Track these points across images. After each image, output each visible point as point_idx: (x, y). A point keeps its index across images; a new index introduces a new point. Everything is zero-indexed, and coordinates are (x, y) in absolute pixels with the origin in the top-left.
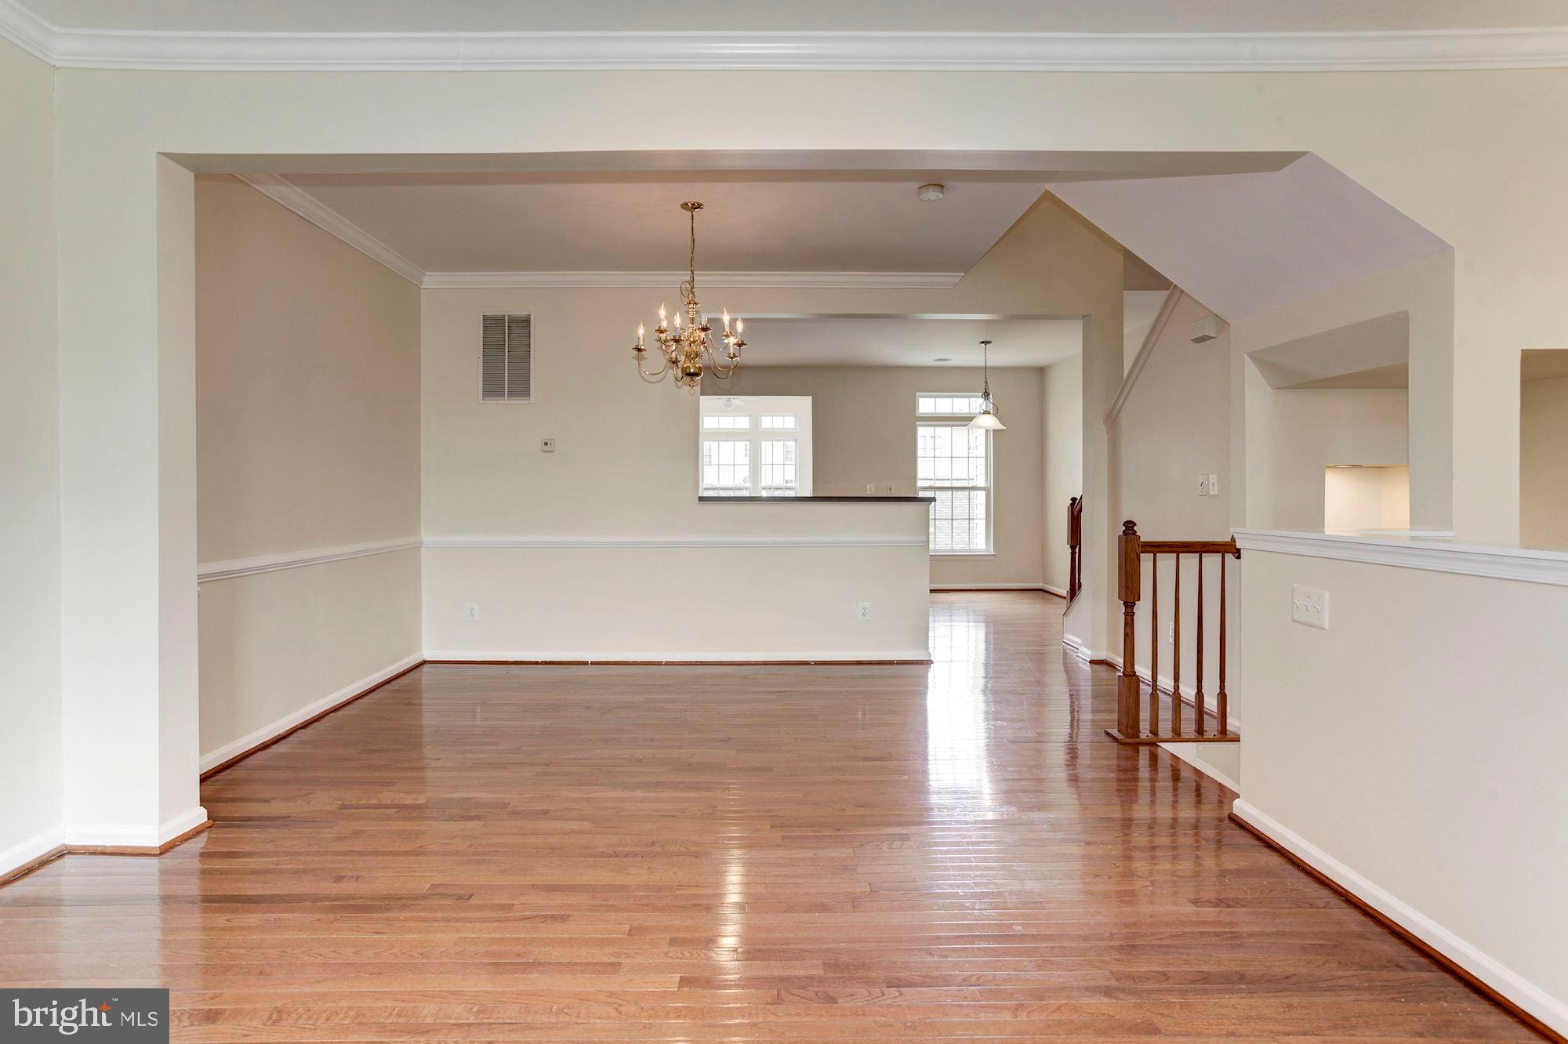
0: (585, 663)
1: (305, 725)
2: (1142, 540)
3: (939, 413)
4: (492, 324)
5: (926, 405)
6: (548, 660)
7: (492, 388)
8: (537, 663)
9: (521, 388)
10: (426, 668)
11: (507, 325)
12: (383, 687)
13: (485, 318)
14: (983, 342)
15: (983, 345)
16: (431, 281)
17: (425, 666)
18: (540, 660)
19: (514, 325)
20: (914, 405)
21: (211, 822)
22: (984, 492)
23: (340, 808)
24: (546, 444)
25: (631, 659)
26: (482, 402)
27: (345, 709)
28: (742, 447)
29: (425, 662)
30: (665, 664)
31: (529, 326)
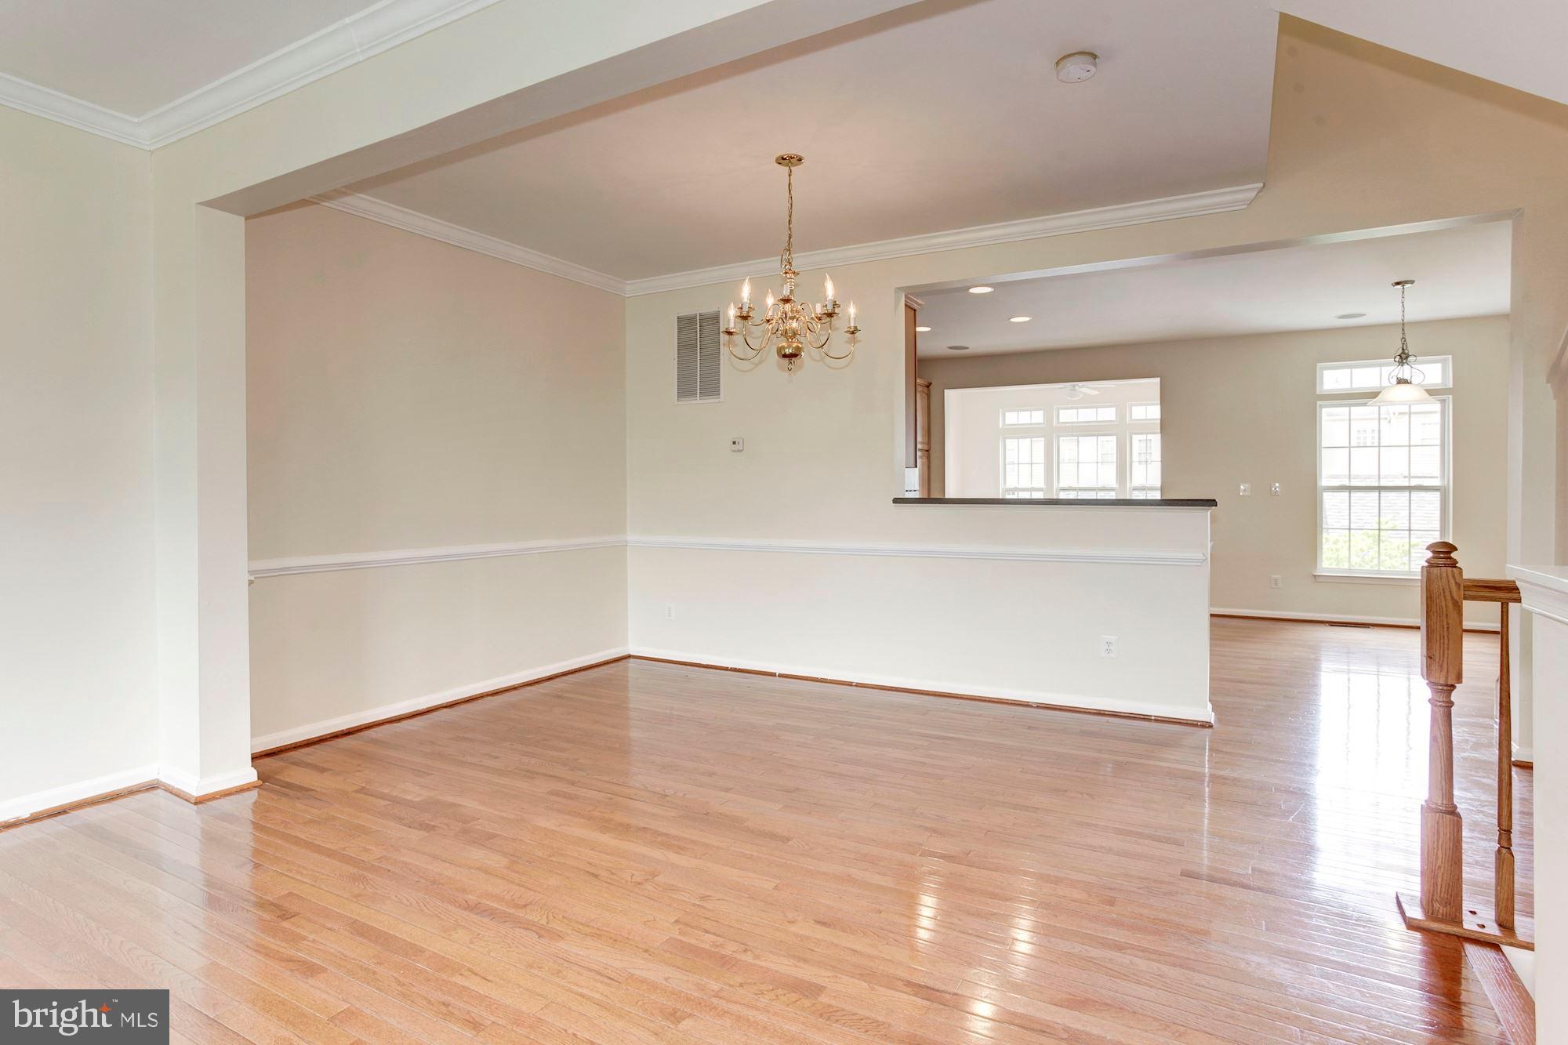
0: (773, 675)
1: (450, 705)
2: (1465, 576)
3: (1357, 389)
4: (685, 324)
5: (1333, 379)
6: (738, 667)
7: (685, 389)
8: (726, 669)
9: (711, 388)
10: (632, 662)
11: (698, 324)
12: (564, 678)
13: (680, 319)
14: (1398, 284)
15: (1399, 287)
16: (632, 288)
17: (631, 660)
18: (730, 666)
19: (705, 324)
20: (1313, 380)
21: (260, 782)
22: (1437, 495)
23: (357, 791)
24: (734, 443)
25: (820, 676)
26: (676, 403)
27: (507, 694)
28: (1110, 444)
29: (629, 657)
30: (856, 686)
31: (718, 322)
